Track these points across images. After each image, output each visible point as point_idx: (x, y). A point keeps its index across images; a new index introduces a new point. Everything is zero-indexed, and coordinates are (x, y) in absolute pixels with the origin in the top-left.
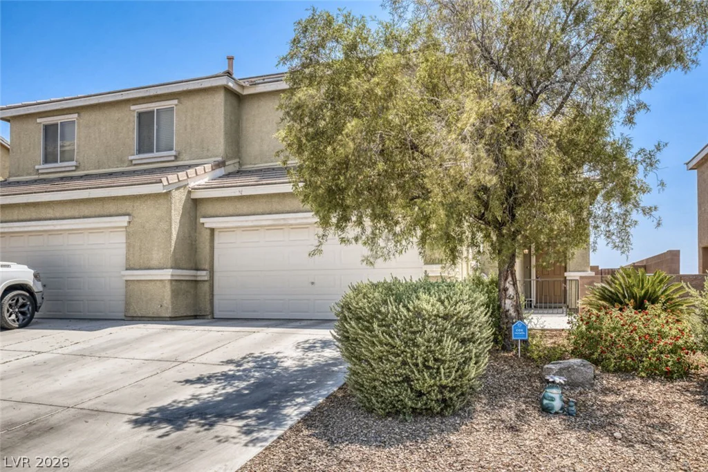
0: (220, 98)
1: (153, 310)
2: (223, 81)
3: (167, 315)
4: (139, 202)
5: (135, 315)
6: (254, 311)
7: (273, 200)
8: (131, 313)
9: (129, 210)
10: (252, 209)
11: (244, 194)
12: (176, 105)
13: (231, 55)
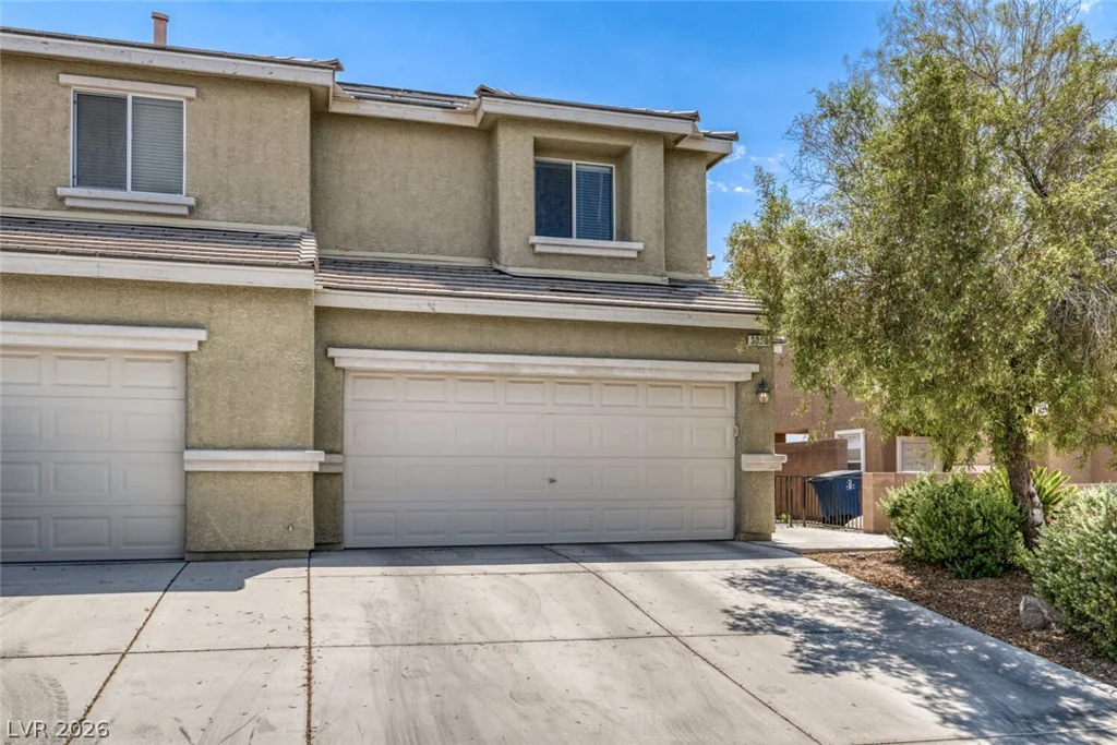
0: (300, 109)
3: (304, 547)
4: (225, 301)
5: (220, 549)
7: (485, 328)
9: (200, 316)
10: (441, 340)
11: (438, 309)
12: (189, 99)
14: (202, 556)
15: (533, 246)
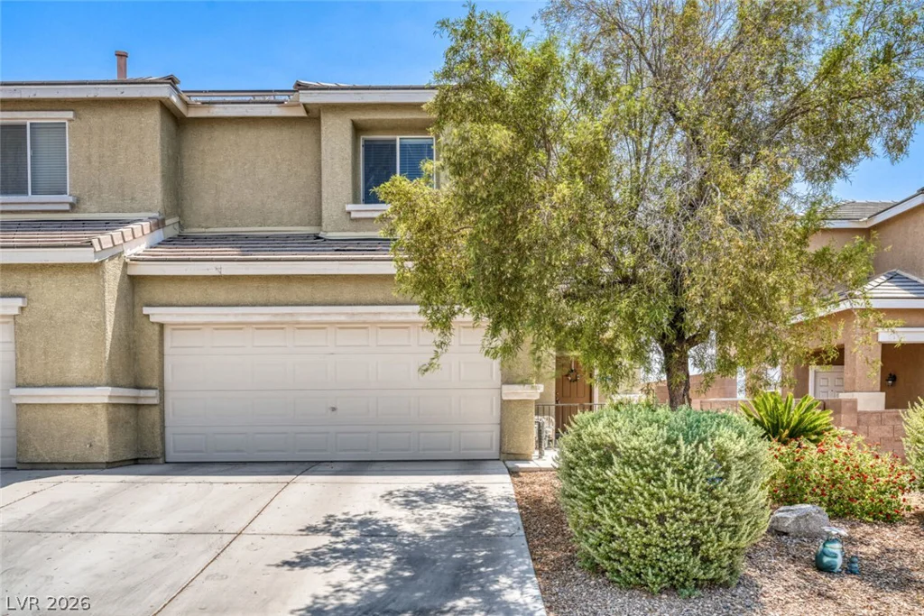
0: (153, 119)
1: (73, 452)
2: (163, 92)
3: (101, 460)
4: (40, 275)
5: (39, 461)
6: (238, 451)
7: (271, 285)
8: (31, 456)
9: (22, 288)
10: (234, 297)
11: (224, 273)
12: (70, 120)
13: (122, 50)
14: (28, 466)
15: (349, 213)
